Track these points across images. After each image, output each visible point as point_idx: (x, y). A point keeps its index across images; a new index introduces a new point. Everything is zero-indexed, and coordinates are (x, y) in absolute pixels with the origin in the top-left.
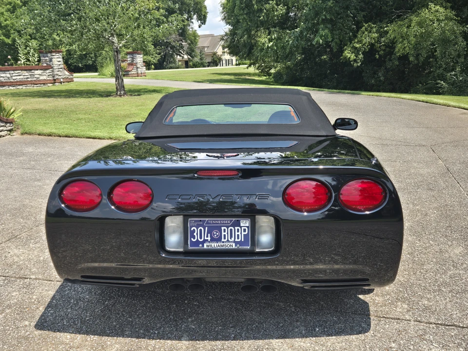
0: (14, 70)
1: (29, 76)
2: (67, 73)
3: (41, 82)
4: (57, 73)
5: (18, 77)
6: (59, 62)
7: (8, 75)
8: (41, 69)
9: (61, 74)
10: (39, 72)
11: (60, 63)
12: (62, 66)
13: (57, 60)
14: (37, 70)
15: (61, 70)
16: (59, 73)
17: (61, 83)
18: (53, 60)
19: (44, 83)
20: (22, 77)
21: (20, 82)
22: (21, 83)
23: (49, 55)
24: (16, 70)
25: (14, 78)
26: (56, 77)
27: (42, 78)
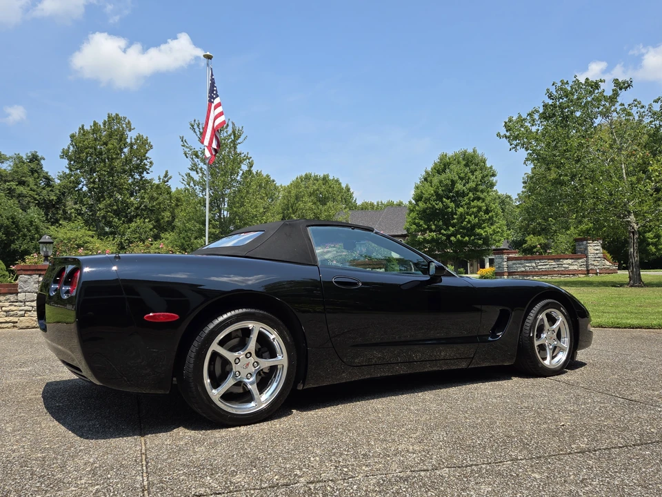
0: (540, 260)
1: (556, 266)
2: (608, 263)
3: (570, 273)
4: (593, 262)
5: (544, 267)
6: (597, 250)
7: (534, 265)
8: (572, 259)
9: (598, 264)
10: (569, 261)
11: (598, 252)
12: (601, 255)
13: (594, 248)
14: (567, 259)
15: (599, 259)
16: (595, 263)
17: (597, 274)
18: (589, 248)
19: (574, 273)
20: (548, 266)
21: (546, 271)
22: (547, 273)
23: (585, 242)
24: (543, 259)
25: (539, 267)
26: (590, 267)
27: (571, 268)
